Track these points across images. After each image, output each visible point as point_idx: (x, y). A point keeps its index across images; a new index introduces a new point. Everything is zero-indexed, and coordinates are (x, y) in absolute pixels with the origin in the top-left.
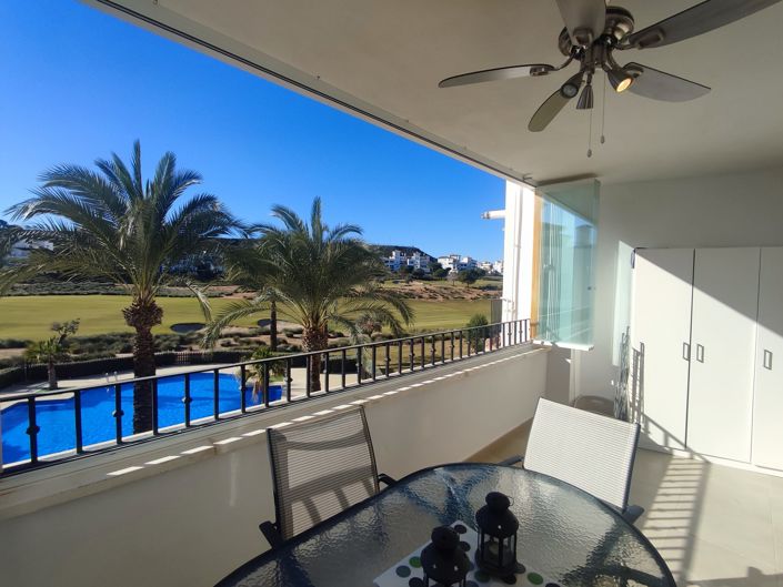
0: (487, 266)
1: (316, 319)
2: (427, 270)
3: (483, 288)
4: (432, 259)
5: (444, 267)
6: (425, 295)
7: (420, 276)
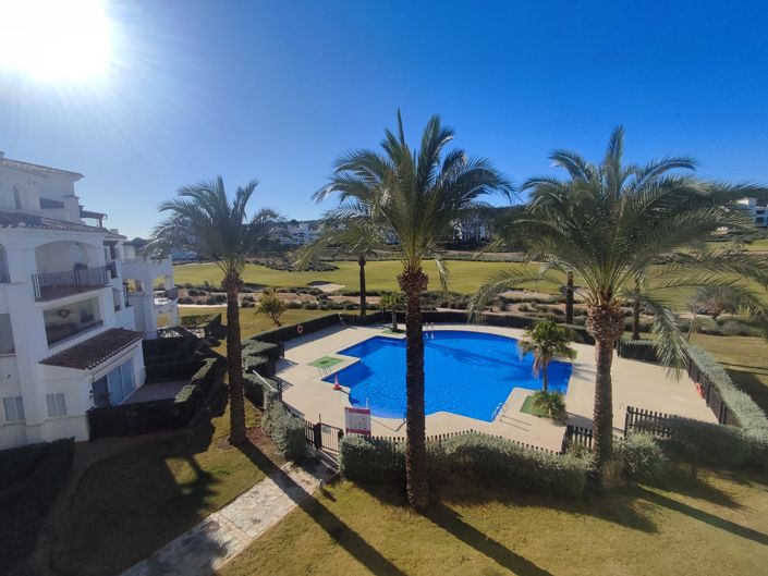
1: (608, 296)
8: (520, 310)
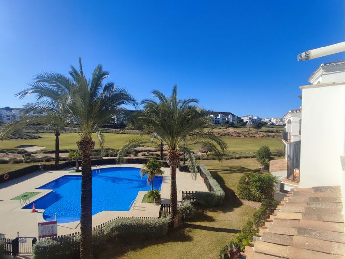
0: (267, 121)
1: (174, 148)
2: (236, 123)
3: (266, 132)
4: (238, 117)
5: (244, 121)
6: (235, 135)
7: (232, 125)
8: (142, 155)
